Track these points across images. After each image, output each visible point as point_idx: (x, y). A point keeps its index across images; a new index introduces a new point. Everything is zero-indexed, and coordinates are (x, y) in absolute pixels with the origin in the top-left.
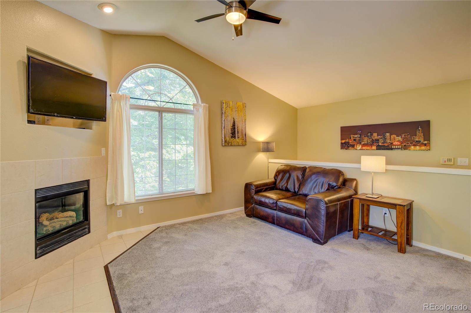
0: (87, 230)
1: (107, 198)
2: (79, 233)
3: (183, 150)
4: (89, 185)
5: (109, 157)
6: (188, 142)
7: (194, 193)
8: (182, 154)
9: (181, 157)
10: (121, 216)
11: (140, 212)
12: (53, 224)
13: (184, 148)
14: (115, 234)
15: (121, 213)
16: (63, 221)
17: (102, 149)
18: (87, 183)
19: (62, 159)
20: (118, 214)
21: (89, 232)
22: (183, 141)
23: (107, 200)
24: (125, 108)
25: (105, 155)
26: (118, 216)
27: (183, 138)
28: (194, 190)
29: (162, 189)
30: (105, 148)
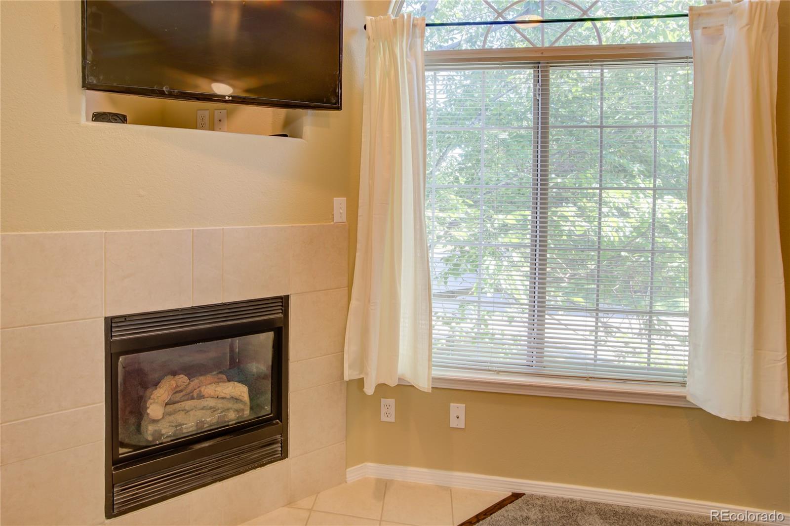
0: (278, 447)
1: (346, 356)
2: (255, 455)
3: (636, 209)
4: (286, 313)
5: (359, 225)
6: (659, 182)
7: (685, 397)
8: (633, 221)
9: (632, 229)
10: (392, 419)
11: (454, 423)
12: (179, 418)
13: (645, 203)
14: (371, 470)
15: (392, 410)
16: (211, 408)
17: (335, 198)
18: (282, 306)
19: (193, 230)
20: (383, 410)
21: (284, 455)
22: (639, 181)
23: (346, 365)
24: (407, 62)
25: (344, 219)
26: (384, 418)
27: (639, 170)
28: (683, 384)
29: (541, 355)
30: (345, 198)
